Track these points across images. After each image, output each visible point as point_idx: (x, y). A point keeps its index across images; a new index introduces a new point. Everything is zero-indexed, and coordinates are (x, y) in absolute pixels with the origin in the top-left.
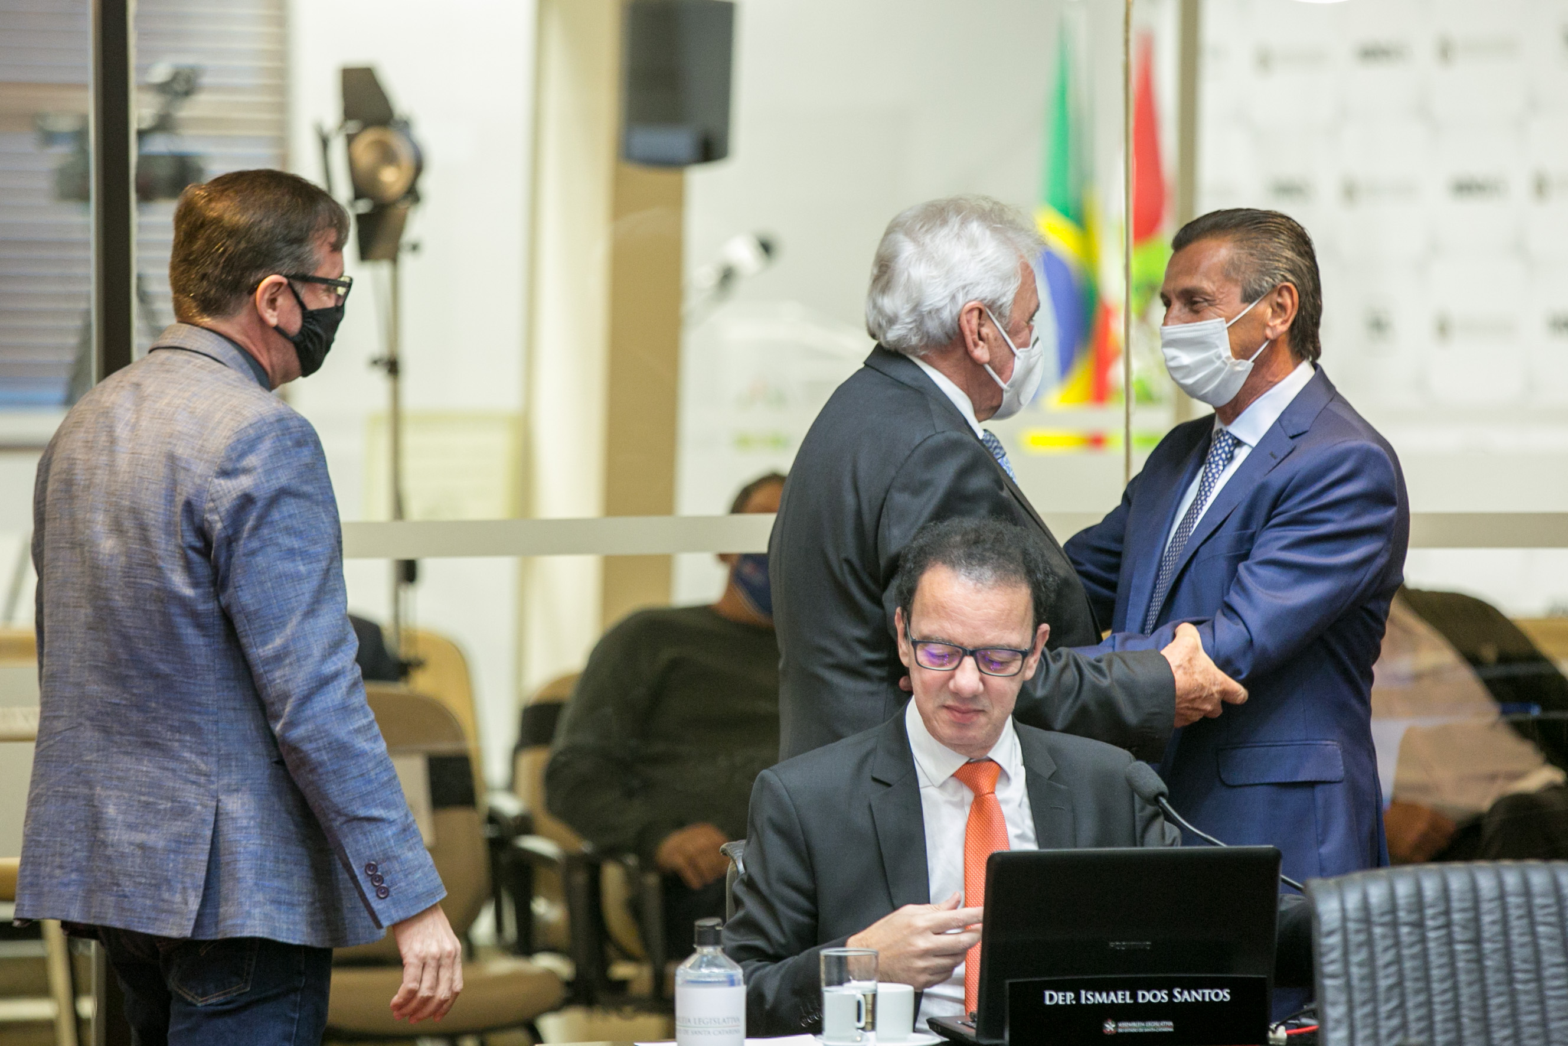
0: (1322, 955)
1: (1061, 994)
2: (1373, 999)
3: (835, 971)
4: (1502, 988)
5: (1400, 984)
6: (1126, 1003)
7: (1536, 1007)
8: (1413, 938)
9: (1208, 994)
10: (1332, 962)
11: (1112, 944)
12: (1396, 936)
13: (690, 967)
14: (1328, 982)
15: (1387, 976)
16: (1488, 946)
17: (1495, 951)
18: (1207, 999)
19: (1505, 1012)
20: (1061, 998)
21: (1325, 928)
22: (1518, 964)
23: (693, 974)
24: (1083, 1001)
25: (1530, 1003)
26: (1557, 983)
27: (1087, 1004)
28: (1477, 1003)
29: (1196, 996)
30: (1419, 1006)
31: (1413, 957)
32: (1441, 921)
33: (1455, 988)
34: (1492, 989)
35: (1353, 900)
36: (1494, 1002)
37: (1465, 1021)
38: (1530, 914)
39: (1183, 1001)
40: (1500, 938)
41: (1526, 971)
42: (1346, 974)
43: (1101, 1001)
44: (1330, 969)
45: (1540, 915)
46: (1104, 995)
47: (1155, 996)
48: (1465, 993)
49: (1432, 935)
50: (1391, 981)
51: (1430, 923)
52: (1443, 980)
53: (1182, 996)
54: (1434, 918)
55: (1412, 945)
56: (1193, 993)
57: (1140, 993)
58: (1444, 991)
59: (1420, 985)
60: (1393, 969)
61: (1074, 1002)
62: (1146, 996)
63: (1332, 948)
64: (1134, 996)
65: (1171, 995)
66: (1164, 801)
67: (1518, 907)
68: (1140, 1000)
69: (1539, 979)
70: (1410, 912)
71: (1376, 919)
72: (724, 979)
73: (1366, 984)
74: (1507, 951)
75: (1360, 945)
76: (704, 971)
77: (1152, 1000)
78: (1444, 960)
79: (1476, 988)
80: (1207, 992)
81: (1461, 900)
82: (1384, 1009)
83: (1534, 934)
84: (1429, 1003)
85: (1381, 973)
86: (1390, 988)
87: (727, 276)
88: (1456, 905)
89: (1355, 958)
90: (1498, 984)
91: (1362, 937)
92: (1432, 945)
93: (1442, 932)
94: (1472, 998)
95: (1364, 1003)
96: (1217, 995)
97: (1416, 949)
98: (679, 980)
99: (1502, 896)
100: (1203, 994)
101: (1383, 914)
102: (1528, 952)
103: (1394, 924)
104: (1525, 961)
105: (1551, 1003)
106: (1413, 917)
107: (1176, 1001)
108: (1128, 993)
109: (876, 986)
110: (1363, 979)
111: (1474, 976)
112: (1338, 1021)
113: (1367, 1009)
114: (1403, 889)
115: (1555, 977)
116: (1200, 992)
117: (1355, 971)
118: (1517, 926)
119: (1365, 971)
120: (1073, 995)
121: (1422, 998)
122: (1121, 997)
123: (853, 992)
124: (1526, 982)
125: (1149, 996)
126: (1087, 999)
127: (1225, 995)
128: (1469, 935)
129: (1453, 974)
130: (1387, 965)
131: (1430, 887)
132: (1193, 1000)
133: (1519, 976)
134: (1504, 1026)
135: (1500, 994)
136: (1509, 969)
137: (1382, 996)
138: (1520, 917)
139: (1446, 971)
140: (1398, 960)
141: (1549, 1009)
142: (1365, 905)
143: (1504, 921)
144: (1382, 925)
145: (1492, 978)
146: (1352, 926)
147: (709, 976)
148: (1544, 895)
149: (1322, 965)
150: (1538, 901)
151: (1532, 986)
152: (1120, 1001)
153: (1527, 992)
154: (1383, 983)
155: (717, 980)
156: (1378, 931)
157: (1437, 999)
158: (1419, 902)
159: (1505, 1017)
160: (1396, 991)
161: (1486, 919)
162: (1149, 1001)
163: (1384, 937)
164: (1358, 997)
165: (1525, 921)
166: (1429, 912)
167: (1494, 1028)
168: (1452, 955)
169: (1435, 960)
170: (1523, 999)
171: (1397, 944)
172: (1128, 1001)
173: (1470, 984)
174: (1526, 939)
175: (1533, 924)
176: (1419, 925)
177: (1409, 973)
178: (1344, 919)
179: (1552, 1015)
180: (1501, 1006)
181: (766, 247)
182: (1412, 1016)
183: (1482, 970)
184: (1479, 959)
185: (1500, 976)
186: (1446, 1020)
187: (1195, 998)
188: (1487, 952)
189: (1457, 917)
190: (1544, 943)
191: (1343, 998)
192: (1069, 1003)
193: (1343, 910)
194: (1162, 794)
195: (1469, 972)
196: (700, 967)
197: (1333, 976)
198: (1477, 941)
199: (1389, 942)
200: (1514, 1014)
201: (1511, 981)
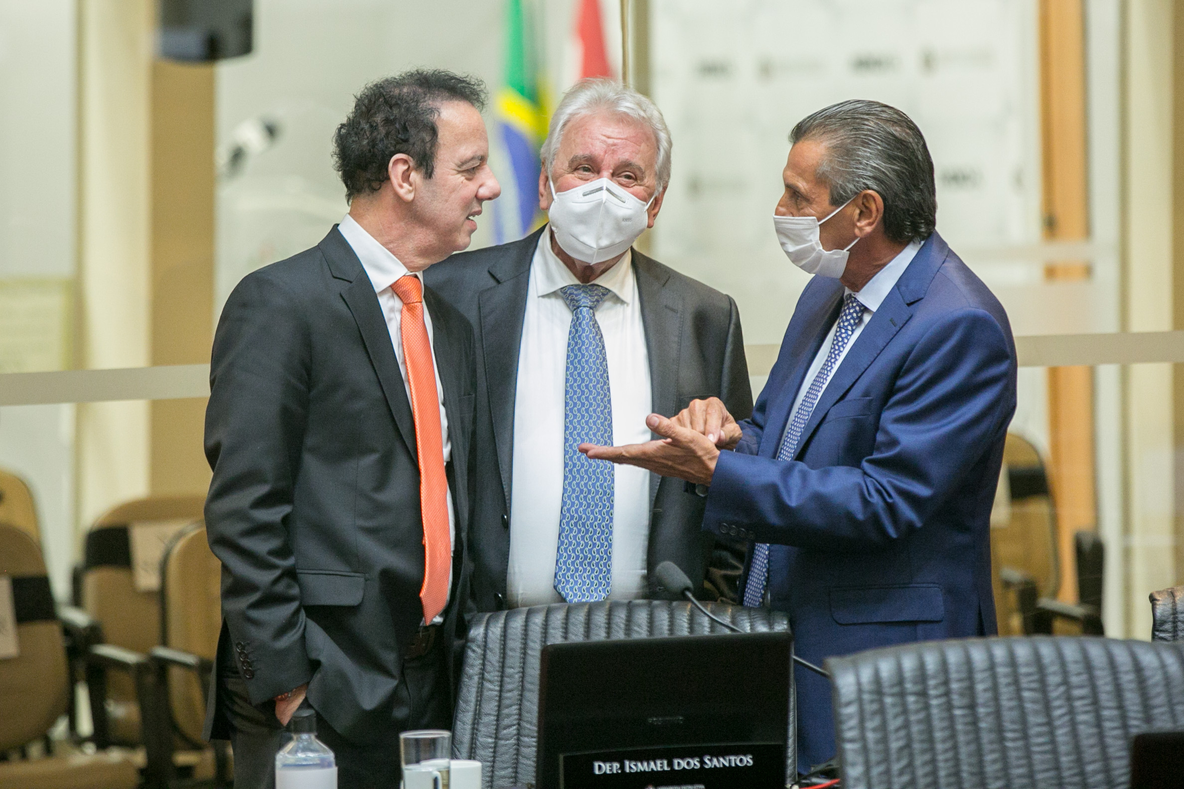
0: (841, 722)
1: (608, 765)
2: (886, 759)
3: (413, 751)
4: (995, 746)
5: (908, 746)
6: (664, 771)
7: (1023, 762)
8: (919, 706)
9: (734, 760)
10: (851, 729)
11: (650, 720)
12: (904, 705)
13: (289, 753)
14: (848, 746)
15: (898, 739)
16: (981, 710)
17: (988, 714)
18: (733, 765)
19: (998, 766)
20: (608, 768)
21: (844, 699)
22: (1008, 725)
23: (291, 759)
24: (627, 770)
25: (1018, 758)
26: (1041, 740)
27: (631, 773)
28: (974, 760)
29: (723, 762)
30: (925, 764)
31: (919, 722)
32: (941, 690)
33: (955, 748)
34: (987, 747)
35: (866, 674)
36: (989, 758)
37: (965, 775)
38: (1016, 682)
39: (713, 767)
40: (991, 703)
41: (1014, 731)
42: (863, 738)
43: (643, 770)
44: (849, 734)
45: (1024, 682)
46: (645, 764)
47: (688, 763)
48: (964, 751)
49: (934, 702)
50: (901, 743)
51: (932, 692)
52: (944, 741)
53: (712, 763)
54: (936, 687)
55: (917, 711)
56: (721, 759)
57: (676, 761)
58: (946, 751)
59: (926, 746)
60: (902, 733)
61: (620, 772)
62: (681, 764)
63: (850, 716)
64: (670, 764)
65: (702, 762)
66: (690, 595)
67: (1006, 676)
68: (676, 768)
69: (1025, 737)
70: (915, 683)
71: (887, 690)
72: (318, 762)
73: (881, 747)
74: (998, 714)
75: (874, 713)
76: (301, 755)
77: (686, 767)
78: (945, 724)
79: (973, 747)
80: (733, 758)
81: (958, 672)
82: (896, 767)
83: (1020, 699)
84: (933, 761)
85: (892, 737)
86: (901, 749)
87: (238, 155)
88: (954, 675)
89: (870, 724)
90: (991, 742)
91: (875, 706)
92: (935, 711)
93: (943, 700)
94: (970, 755)
95: (879, 763)
96: (741, 761)
97: (921, 715)
98: (278, 764)
99: (992, 667)
100: (730, 760)
101: (892, 686)
102: (1015, 714)
103: (902, 694)
104: (1013, 722)
105: (1037, 758)
106: (918, 688)
107: (706, 767)
108: (665, 762)
109: (449, 763)
110: (878, 742)
111: (971, 737)
112: (857, 779)
113: (881, 768)
114: (909, 663)
115: (1039, 735)
116: (727, 758)
117: (871, 736)
118: (1006, 693)
119: (878, 735)
120: (618, 765)
121: (927, 757)
122: (659, 765)
123: (430, 769)
124: (1014, 740)
125: (684, 764)
126: (630, 768)
127: (748, 760)
128: (965, 701)
129: (953, 736)
130: (898, 730)
131: (931, 661)
132: (722, 766)
133: (1009, 735)
134: (997, 778)
135: (993, 751)
136: (999, 729)
137: (894, 756)
138: (1008, 685)
139: (947, 733)
140: (906, 725)
141: (1035, 762)
142: (877, 679)
143: (995, 688)
144: (893, 695)
145: (986, 738)
146: (866, 697)
147: (305, 760)
148: (1027, 665)
149: (841, 731)
150: (1023, 670)
151: (1020, 743)
152: (659, 769)
153: (1016, 749)
154: (895, 745)
155: (311, 763)
156: (888, 700)
157: (941, 757)
158: (922, 675)
159: (997, 771)
160: (906, 752)
161: (980, 687)
162: (684, 768)
163: (894, 705)
164: (874, 758)
165: (1012, 688)
166: (932, 682)
167: (989, 781)
168: (951, 719)
169: (937, 724)
170: (1013, 754)
171: (905, 711)
172: (666, 768)
173: (968, 743)
174: (1013, 703)
175: (1019, 690)
176: (923, 694)
177: (916, 736)
178: (860, 691)
179: (1038, 767)
180: (994, 761)
181: (271, 131)
182: (920, 772)
183: (977, 731)
184: (974, 722)
185: (993, 736)
186: (948, 775)
187: (723, 764)
188: (981, 715)
189: (955, 686)
190: (1029, 706)
191: (860, 759)
192: (615, 772)
193: (859, 683)
194: (688, 589)
195: (967, 733)
196: (296, 752)
197: (852, 741)
198: (972, 707)
199: (898, 710)
200: (1006, 768)
201: (1002, 739)
